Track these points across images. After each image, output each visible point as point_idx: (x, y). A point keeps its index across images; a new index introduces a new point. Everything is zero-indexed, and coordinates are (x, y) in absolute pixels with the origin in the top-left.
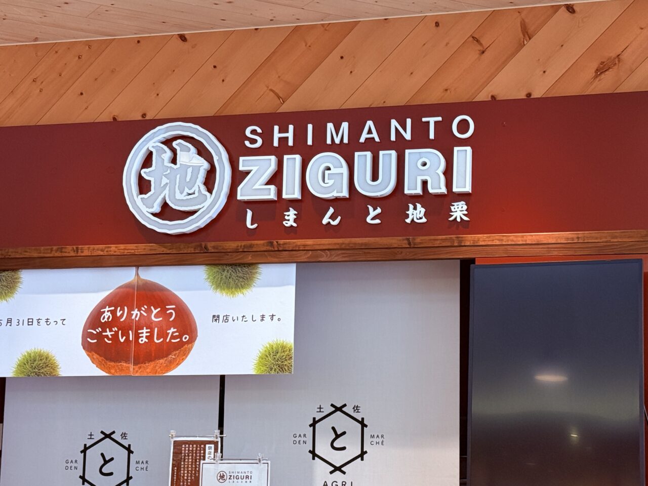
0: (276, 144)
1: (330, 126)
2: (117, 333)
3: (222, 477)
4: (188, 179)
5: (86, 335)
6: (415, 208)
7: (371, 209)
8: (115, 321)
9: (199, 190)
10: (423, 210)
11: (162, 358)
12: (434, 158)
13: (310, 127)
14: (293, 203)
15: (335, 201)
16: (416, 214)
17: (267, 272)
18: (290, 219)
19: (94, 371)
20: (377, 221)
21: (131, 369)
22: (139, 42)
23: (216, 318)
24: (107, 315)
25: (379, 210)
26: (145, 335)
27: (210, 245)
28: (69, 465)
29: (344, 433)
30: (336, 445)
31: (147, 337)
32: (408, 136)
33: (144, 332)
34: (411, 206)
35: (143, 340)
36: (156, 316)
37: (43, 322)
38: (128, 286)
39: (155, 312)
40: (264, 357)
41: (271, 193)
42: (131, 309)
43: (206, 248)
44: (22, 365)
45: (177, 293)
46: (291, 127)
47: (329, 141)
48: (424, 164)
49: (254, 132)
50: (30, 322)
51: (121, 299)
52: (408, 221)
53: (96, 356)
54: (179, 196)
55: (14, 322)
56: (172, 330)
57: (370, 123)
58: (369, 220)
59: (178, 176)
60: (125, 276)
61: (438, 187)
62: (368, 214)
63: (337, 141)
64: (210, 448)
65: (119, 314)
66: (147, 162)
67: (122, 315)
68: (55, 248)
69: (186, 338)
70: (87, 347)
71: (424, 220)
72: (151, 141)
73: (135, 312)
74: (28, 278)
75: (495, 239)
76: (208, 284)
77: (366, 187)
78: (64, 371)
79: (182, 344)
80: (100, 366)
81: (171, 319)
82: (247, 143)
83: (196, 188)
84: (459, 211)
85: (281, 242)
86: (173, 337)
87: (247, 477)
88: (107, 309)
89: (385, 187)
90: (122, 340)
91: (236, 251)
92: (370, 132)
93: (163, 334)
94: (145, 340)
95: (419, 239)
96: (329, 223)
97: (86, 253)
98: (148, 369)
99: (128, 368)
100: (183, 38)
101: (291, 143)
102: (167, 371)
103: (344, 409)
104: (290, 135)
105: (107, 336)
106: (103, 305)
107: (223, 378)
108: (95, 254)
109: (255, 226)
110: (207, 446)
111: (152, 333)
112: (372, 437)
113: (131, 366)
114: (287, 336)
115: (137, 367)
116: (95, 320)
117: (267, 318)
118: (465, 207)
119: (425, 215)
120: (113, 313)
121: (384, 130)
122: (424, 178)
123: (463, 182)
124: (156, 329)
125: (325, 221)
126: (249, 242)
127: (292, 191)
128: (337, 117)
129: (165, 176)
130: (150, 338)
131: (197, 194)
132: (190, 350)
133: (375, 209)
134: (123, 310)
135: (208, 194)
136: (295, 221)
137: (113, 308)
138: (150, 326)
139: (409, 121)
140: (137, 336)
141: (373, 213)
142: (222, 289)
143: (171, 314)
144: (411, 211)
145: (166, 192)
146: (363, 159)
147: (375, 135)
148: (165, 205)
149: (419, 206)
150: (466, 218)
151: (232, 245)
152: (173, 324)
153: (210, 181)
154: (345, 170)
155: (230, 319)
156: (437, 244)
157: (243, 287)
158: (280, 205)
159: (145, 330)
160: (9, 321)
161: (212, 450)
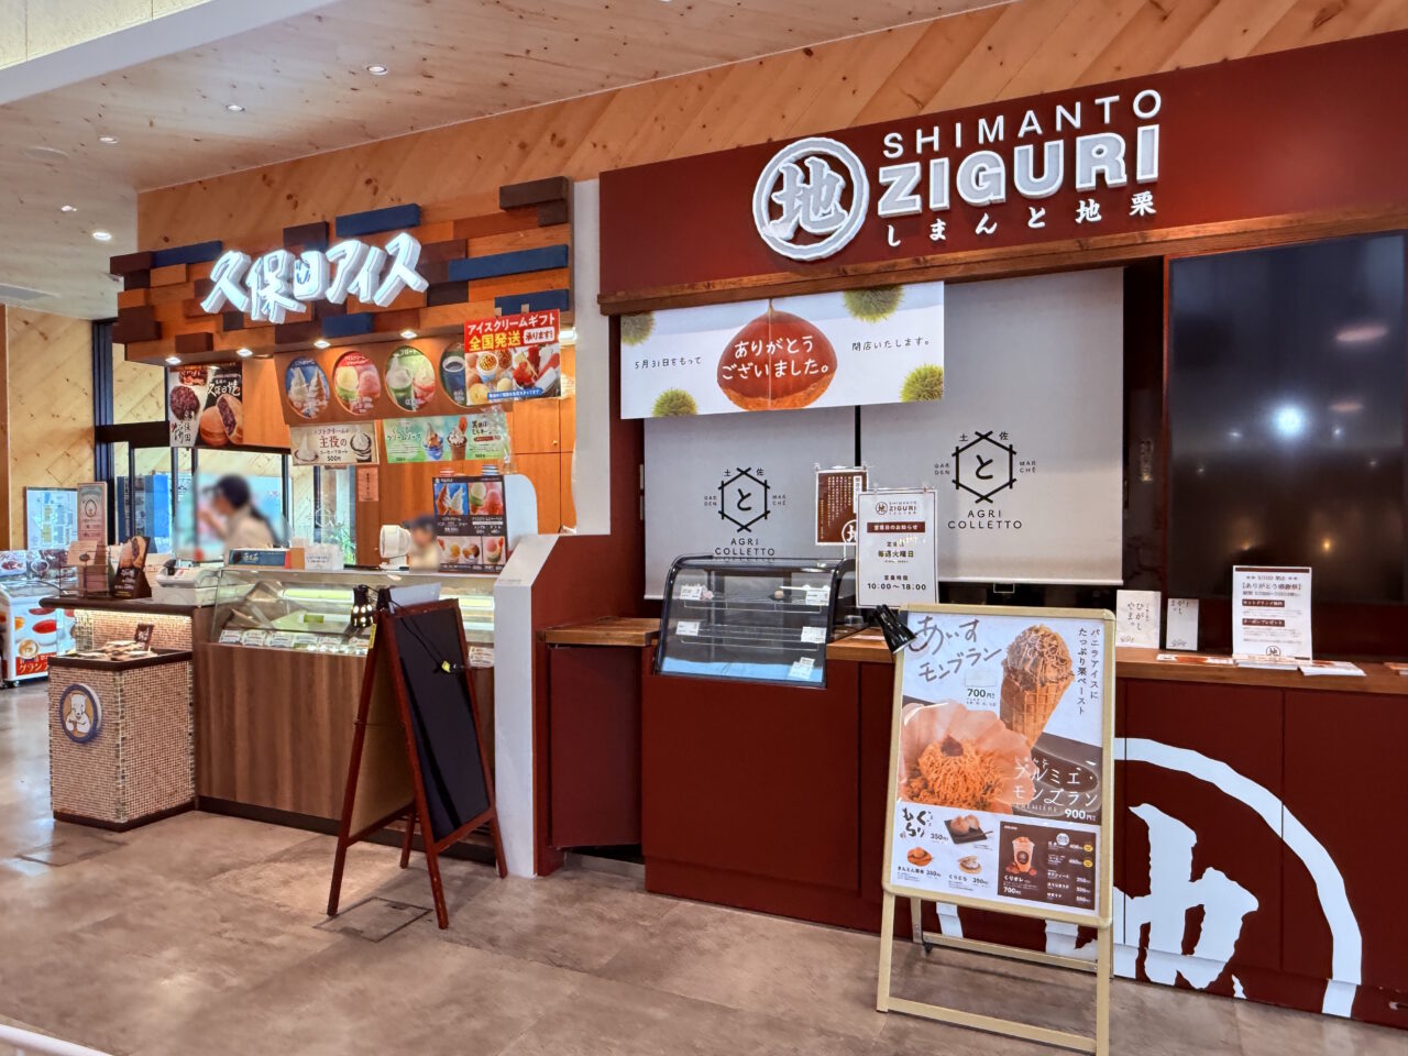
0: (919, 150)
1: (982, 123)
2: (752, 368)
3: (882, 508)
4: (823, 199)
5: (721, 372)
6: (1088, 205)
7: (1033, 210)
8: (750, 356)
9: (836, 210)
10: (1097, 206)
11: (800, 390)
12: (1113, 143)
13: (958, 126)
14: (942, 214)
15: (992, 208)
16: (1089, 211)
17: (910, 293)
18: (938, 230)
19: (729, 407)
20: (1042, 224)
21: (769, 404)
22: (761, 63)
23: (857, 346)
24: (741, 351)
25: (1043, 212)
26: (781, 368)
27: (849, 268)
28: (708, 501)
29: (990, 461)
30: (981, 473)
31: (784, 371)
32: (1077, 123)
33: (781, 366)
34: (1082, 203)
35: (780, 373)
36: (793, 348)
37: (678, 362)
38: (764, 319)
39: (791, 344)
40: (911, 384)
41: (915, 205)
42: (766, 342)
43: (844, 271)
44: (661, 405)
45: (812, 323)
46: (936, 129)
47: (981, 140)
48: (1100, 152)
49: (894, 140)
50: (666, 362)
51: (756, 333)
52: (1079, 220)
53: (732, 392)
54: (813, 218)
55: (650, 364)
56: (810, 361)
57: (1030, 114)
58: (1031, 224)
59: (812, 197)
60: (759, 309)
61: (1117, 177)
62: (1031, 217)
63: (991, 138)
64: (858, 480)
65: (753, 348)
66: (778, 184)
67: (757, 350)
68: (686, 285)
69: (825, 369)
70: (724, 384)
71: (1099, 218)
72: (782, 162)
73: (771, 345)
74: (660, 318)
75: (1189, 231)
76: (847, 311)
77: (1028, 186)
78: (702, 409)
79: (821, 375)
80: (737, 402)
81: (809, 350)
82: (886, 153)
83: (832, 207)
84: (1143, 203)
85: (929, 257)
86: (811, 369)
87: (911, 508)
88: (742, 344)
89: (1051, 183)
90: (758, 375)
91: (878, 272)
92: (1030, 123)
93: (800, 366)
94: (782, 373)
95: (1092, 240)
96: (984, 232)
97: (718, 288)
98: (786, 403)
99: (766, 403)
100: (808, 52)
101: (936, 147)
102: (806, 404)
103: (990, 437)
104: (935, 138)
105: (743, 372)
106: (737, 340)
107: (858, 409)
108: (726, 288)
109: (898, 243)
110: (855, 478)
111: (789, 366)
112: (1023, 464)
113: (769, 401)
114: (935, 358)
115: (775, 402)
116: (729, 357)
117: (913, 342)
118: (1150, 197)
119: (1100, 212)
120: (748, 348)
121: (1047, 119)
122: (1099, 167)
123: (1148, 169)
124: (793, 363)
125: (979, 230)
126: (892, 261)
127: (940, 200)
128: (990, 112)
129: (798, 197)
130: (787, 371)
131: (833, 213)
132: (830, 380)
133: (1038, 211)
134: (757, 343)
135: (845, 212)
136: (943, 233)
137: (747, 343)
138: (787, 359)
139: (1078, 105)
140: (774, 370)
141: (1035, 216)
142: (862, 315)
143: (808, 345)
144: (1082, 209)
145: (800, 215)
146: (1023, 155)
147: (1037, 127)
148: (799, 230)
149: (1092, 201)
150: (1151, 211)
151: (874, 266)
152: (811, 355)
153: (846, 199)
154: (1002, 170)
155: (872, 346)
156: (1115, 243)
157: (884, 311)
158: (928, 216)
159: (781, 364)
160: (645, 363)
161: (861, 482)
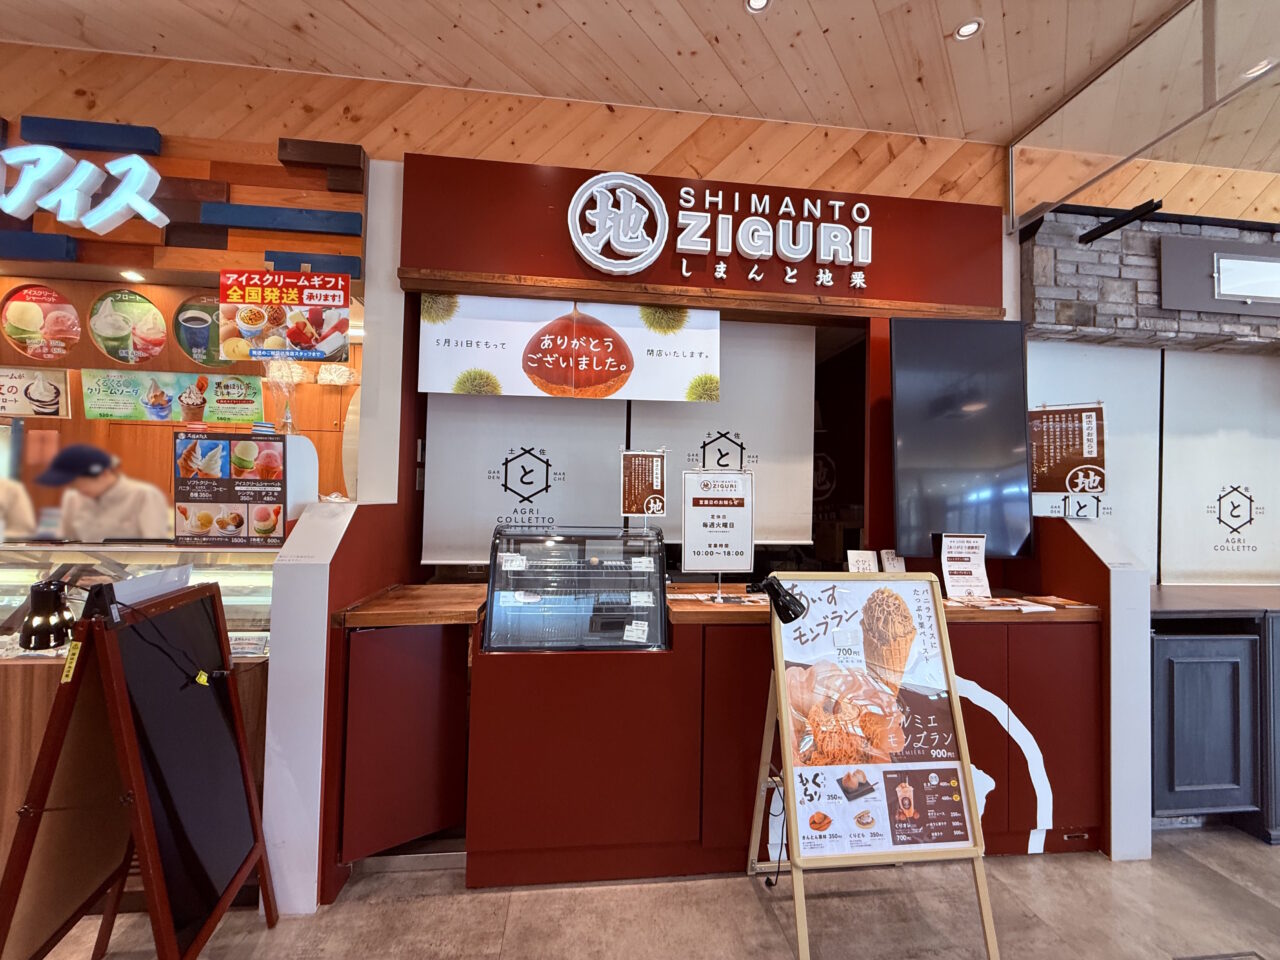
0: (707, 206)
1: (754, 197)
2: (558, 359)
3: (706, 486)
5: (526, 360)
6: (824, 273)
7: (788, 269)
8: (555, 348)
9: (642, 236)
10: (831, 275)
11: (602, 383)
12: (842, 232)
13: (737, 195)
14: (723, 259)
15: (759, 261)
16: (825, 278)
17: (694, 316)
18: (721, 270)
19: (535, 391)
20: (794, 281)
21: (572, 392)
22: (568, 105)
23: (651, 352)
24: (547, 343)
25: (795, 272)
26: (584, 362)
27: (650, 287)
28: (491, 475)
29: (727, 454)
30: (721, 462)
31: (586, 364)
32: (818, 214)
33: (584, 360)
34: (821, 271)
35: (583, 367)
36: (595, 347)
37: (482, 345)
38: (568, 318)
39: (593, 343)
40: (694, 387)
41: (704, 246)
42: (570, 339)
43: (646, 289)
44: (462, 383)
45: (613, 328)
46: (720, 193)
47: (753, 210)
48: (835, 237)
49: (687, 193)
50: (469, 344)
51: (565, 328)
52: (819, 283)
53: (537, 378)
54: (622, 238)
55: (453, 343)
56: (610, 360)
57: (787, 199)
58: (787, 279)
59: (622, 221)
60: (567, 309)
61: (845, 258)
62: (786, 274)
63: (760, 210)
64: (657, 461)
65: (559, 342)
66: (592, 203)
67: (563, 344)
68: (497, 275)
69: (623, 367)
70: (528, 370)
71: (831, 283)
72: (594, 187)
73: (575, 342)
74: (463, 301)
75: (876, 303)
76: (642, 322)
77: (787, 251)
78: (505, 390)
79: (619, 372)
80: (541, 387)
81: (609, 350)
82: (682, 201)
83: (639, 233)
84: (858, 279)
85: (714, 290)
86: (611, 366)
87: (732, 486)
88: (547, 337)
89: (799, 253)
90: (563, 366)
91: (674, 294)
92: (787, 206)
93: (601, 363)
94: (584, 367)
95: (827, 299)
96: (753, 279)
97: (529, 283)
98: (588, 393)
99: (570, 391)
100: (610, 108)
101: (720, 207)
102: (607, 395)
103: (728, 437)
104: (720, 199)
105: (548, 362)
106: (544, 332)
107: (629, 402)
108: (539, 284)
109: (689, 274)
110: (654, 459)
111: (591, 361)
112: (749, 457)
113: (573, 389)
114: (715, 372)
115: (577, 391)
116: (535, 346)
117: (696, 355)
118: (863, 276)
119: (832, 279)
120: (554, 341)
121: (799, 207)
122: (836, 248)
123: (865, 256)
124: (595, 359)
125: (751, 276)
126: (685, 288)
127: (724, 247)
128: (761, 191)
129: (610, 219)
130: (589, 365)
131: (640, 239)
132: (627, 378)
133: (792, 271)
134: (563, 338)
135: (650, 240)
136: (724, 273)
137: (553, 337)
138: (589, 355)
139: (819, 202)
140: (577, 363)
141: (790, 273)
142: (655, 327)
143: (609, 346)
144: (821, 275)
145: (611, 233)
146: (785, 225)
147: (791, 209)
148: (608, 244)
149: (827, 271)
150: (864, 286)
151: (670, 289)
152: (611, 355)
153: (651, 227)
154: (771, 233)
155: (663, 354)
156: (842, 303)
157: (673, 327)
158: (714, 257)
159: (584, 358)
160: (447, 341)
161: (659, 463)
